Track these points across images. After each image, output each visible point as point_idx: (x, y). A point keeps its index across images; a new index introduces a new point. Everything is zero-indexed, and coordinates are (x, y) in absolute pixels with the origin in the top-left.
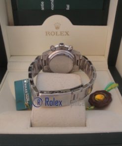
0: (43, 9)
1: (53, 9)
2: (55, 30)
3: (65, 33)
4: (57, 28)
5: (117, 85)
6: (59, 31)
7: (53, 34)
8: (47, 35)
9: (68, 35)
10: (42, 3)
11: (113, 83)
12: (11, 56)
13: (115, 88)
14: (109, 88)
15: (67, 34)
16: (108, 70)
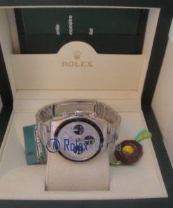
0: (58, 33)
1: (71, 34)
2: (74, 60)
3: (87, 64)
4: (77, 57)
5: (150, 135)
6: (79, 62)
7: (71, 64)
8: (63, 66)
9: (91, 66)
10: (58, 26)
11: (146, 131)
12: (17, 90)
13: (147, 138)
14: (140, 138)
15: (90, 64)
16: (141, 112)
